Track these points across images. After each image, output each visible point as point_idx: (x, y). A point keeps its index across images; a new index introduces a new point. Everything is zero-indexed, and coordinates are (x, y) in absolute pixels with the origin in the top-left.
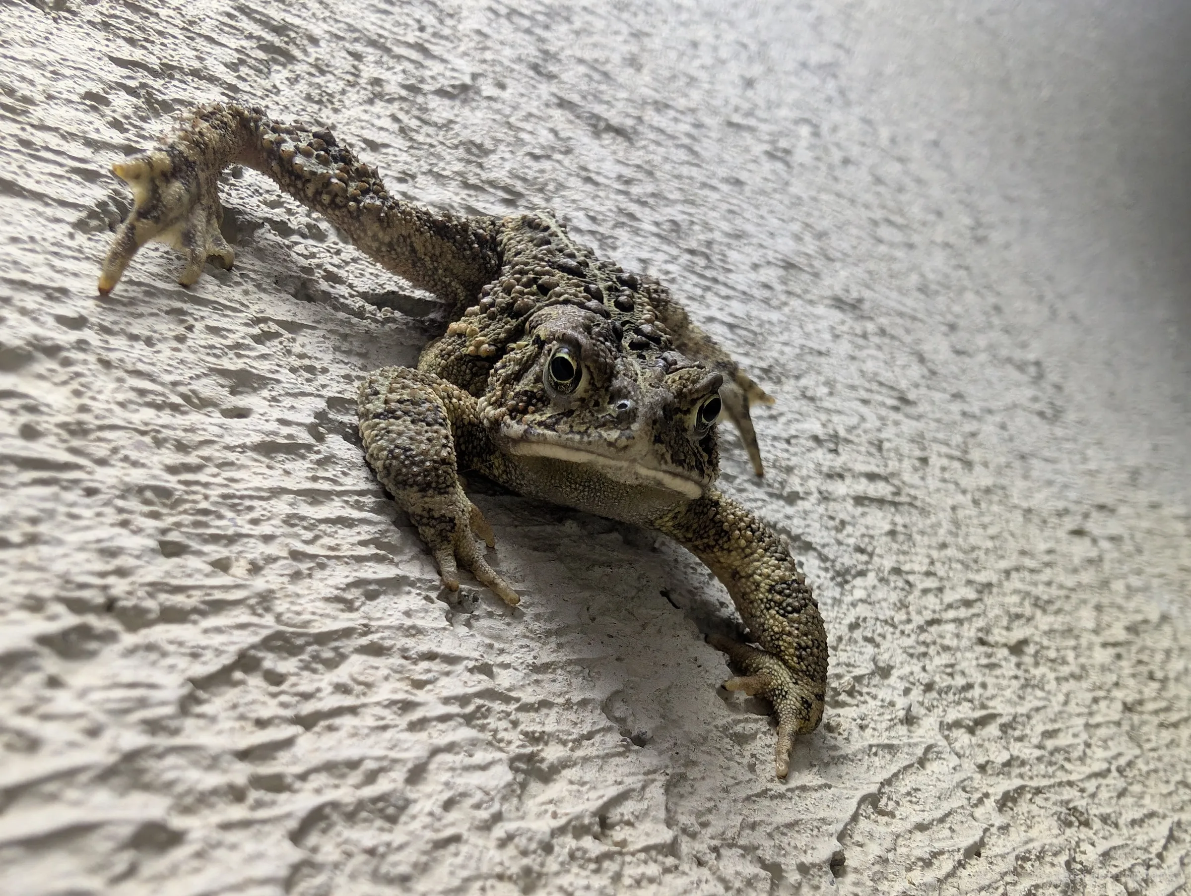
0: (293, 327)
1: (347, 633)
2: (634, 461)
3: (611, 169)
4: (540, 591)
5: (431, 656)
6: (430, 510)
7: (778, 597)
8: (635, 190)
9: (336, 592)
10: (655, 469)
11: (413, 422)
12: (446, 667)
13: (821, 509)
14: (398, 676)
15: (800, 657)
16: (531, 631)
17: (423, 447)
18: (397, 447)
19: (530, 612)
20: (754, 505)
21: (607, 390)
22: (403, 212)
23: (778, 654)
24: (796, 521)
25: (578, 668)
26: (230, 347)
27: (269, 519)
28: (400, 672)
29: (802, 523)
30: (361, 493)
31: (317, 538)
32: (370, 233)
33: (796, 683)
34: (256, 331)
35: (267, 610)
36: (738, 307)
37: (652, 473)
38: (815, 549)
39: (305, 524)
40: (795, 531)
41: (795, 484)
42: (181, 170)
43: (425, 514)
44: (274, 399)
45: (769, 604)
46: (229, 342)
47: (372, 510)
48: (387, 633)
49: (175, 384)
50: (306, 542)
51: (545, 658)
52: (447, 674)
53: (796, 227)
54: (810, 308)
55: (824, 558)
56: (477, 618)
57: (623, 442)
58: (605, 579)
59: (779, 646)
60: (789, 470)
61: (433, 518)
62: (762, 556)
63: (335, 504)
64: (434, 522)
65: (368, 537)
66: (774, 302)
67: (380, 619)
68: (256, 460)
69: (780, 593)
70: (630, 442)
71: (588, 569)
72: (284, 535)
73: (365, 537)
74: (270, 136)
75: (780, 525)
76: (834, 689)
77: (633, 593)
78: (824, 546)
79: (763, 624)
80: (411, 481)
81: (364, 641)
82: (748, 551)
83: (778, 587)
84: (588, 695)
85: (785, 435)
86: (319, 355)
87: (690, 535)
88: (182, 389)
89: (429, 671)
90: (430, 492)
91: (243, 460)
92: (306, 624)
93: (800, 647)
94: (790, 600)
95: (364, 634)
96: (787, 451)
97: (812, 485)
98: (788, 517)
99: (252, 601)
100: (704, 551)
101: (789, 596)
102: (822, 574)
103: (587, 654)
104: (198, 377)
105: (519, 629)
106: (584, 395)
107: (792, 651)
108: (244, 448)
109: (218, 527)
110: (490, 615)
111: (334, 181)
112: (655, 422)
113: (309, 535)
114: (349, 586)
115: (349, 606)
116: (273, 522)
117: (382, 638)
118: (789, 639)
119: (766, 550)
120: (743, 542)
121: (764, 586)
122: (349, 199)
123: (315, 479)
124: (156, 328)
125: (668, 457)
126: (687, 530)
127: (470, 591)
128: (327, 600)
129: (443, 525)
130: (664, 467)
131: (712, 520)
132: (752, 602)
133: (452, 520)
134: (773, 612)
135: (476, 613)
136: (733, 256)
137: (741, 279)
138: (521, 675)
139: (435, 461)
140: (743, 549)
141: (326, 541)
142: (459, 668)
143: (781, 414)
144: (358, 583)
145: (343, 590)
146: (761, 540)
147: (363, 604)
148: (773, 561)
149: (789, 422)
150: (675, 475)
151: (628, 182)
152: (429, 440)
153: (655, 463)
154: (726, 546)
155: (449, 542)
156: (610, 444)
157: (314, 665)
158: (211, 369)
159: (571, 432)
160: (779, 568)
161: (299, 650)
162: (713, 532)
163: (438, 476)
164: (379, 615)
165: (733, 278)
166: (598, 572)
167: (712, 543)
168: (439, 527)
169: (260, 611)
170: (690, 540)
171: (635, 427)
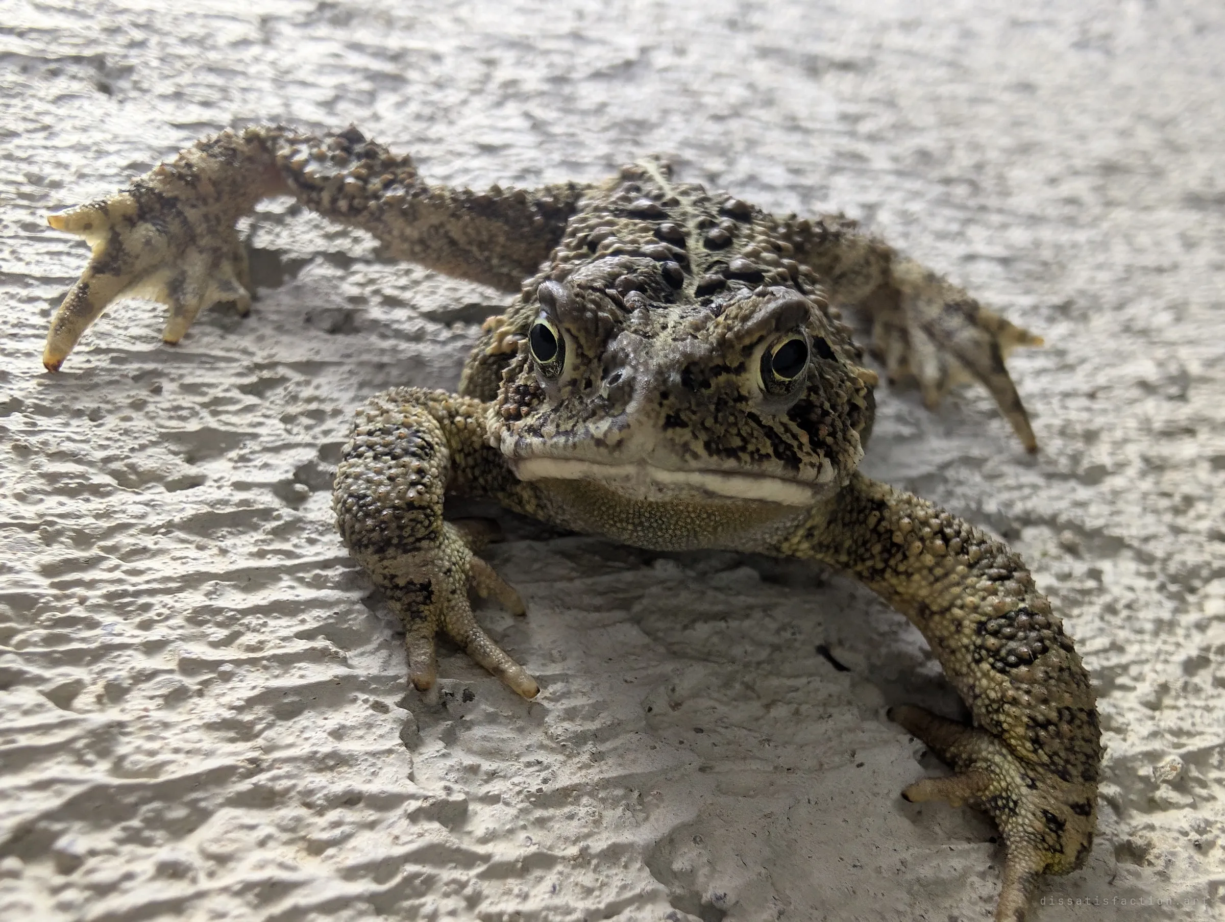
0: (310, 368)
1: (221, 776)
2: (641, 463)
3: (829, 108)
4: (587, 672)
5: (350, 800)
6: (393, 577)
7: (992, 641)
8: (865, 127)
9: (228, 714)
10: (679, 469)
11: (376, 458)
12: (371, 815)
13: (1147, 485)
14: (286, 836)
15: (1036, 741)
16: (551, 738)
17: (382, 489)
18: (351, 495)
19: (558, 708)
20: (1016, 494)
21: (600, 359)
22: (432, 197)
23: (999, 736)
24: (1093, 509)
25: (619, 792)
26: (204, 405)
27: (167, 618)
28: (293, 830)
29: (1106, 509)
30: (327, 564)
31: (236, 635)
32: (396, 233)
33: (1032, 786)
34: (253, 379)
35: (103, 754)
36: (1019, 236)
37: (680, 477)
38: (1129, 547)
39: (220, 618)
40: (1091, 523)
41: (1101, 454)
42: (152, 210)
43: (386, 582)
44: (243, 459)
45: (979, 653)
46: (206, 399)
47: (337, 586)
48: (286, 768)
49: (107, 460)
50: (215, 645)
51: (565, 779)
52: (372, 826)
53: (1122, 122)
54: (1145, 217)
55: (1144, 558)
56: (469, 726)
57: (616, 436)
58: (715, 639)
59: (999, 723)
60: (1091, 437)
61: (397, 587)
62: (964, 577)
63: (283, 584)
64: (398, 593)
65: (315, 625)
66: (1084, 218)
67: (291, 746)
68: (183, 541)
69: (995, 633)
70: (625, 432)
71: (685, 627)
72: (183, 638)
73: (311, 625)
74: (285, 151)
75: (1063, 518)
76: (1145, 779)
77: (764, 654)
78: (1146, 539)
79: (972, 687)
80: (365, 541)
81: (245, 786)
82: (939, 571)
83: (992, 625)
84: (626, 837)
85: (1086, 388)
86: (335, 395)
87: (844, 558)
88: (115, 465)
89: (336, 824)
90: (391, 551)
91: (164, 542)
92: (155, 769)
93: (1035, 724)
94: (1012, 644)
95: (250, 774)
96: (1088, 409)
97: (1132, 451)
98: (1082, 504)
99: (80, 744)
100: (872, 579)
101: (1011, 637)
102: (1141, 583)
103: (642, 765)
104: (143, 447)
105: (537, 737)
106: (575, 375)
107: (1021, 730)
108: (170, 527)
109: (83, 640)
110: (492, 719)
111: (350, 180)
112: (665, 395)
113: (222, 633)
114: (251, 703)
115: (245, 732)
116: (171, 622)
117: (275, 779)
118: (1013, 710)
119: (970, 566)
120: (929, 559)
121: (969, 626)
122: (367, 198)
123: (261, 554)
124: (110, 397)
125: (698, 447)
126: (837, 551)
127: (455, 686)
128: (211, 727)
129: (412, 596)
130: (694, 464)
131: (875, 530)
132: (953, 652)
133: (426, 588)
134: (985, 666)
135: (468, 718)
136: (1017, 174)
137: (1024, 202)
138: (513, 811)
139: (395, 508)
140: (931, 570)
141: (250, 638)
142: (394, 815)
143: (1083, 361)
144: (267, 697)
145: (240, 709)
146: (963, 550)
147: (270, 726)
148: (985, 583)
149: (1097, 369)
150: (728, 474)
151: (855, 119)
152: (391, 479)
153: (674, 459)
154: (902, 568)
155: (424, 619)
156: (599, 442)
157: (147, 833)
158: (162, 435)
159: (558, 433)
160: (995, 593)
161: (131, 811)
162: (877, 549)
163: (401, 528)
164: (290, 740)
165: (1013, 202)
166: (702, 630)
167: (880, 565)
168: (406, 600)
169: (90, 757)
170: (846, 565)
171: (632, 407)
